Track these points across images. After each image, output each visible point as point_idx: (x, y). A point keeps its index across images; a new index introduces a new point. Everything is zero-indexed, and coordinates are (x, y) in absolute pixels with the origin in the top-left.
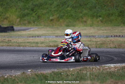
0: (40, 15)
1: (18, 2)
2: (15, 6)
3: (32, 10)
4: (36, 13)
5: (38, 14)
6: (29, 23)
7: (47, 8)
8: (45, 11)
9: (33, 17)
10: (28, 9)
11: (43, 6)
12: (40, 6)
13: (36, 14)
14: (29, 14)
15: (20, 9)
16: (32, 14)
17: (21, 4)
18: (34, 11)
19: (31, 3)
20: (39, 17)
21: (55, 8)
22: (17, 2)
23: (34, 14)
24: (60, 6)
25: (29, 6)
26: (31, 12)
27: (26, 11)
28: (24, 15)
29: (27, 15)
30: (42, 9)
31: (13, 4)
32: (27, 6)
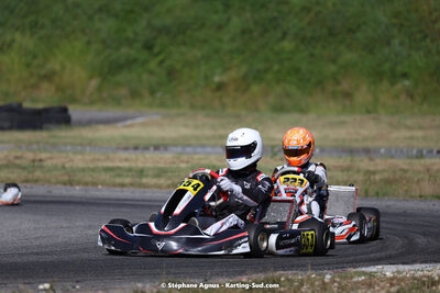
0: (178, 66)
1: (96, 17)
2: (83, 31)
3: (148, 47)
4: (160, 58)
5: (168, 63)
7: (205, 41)
8: (197, 53)
9: (151, 73)
10: (130, 42)
11: (189, 33)
12: (179, 32)
13: (162, 62)
14: (135, 60)
15: (103, 41)
16: (145, 62)
17: (106, 25)
18: (156, 50)
19: (144, 23)
20: (171, 73)
21: (233, 40)
22: (91, 18)
23: (153, 64)
24: (255, 34)
25: (136, 34)
26: (144, 55)
27: (124, 50)
28: (118, 67)
29: (129, 64)
30: (184, 43)
31: (75, 22)
32: (130, 34)
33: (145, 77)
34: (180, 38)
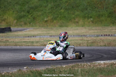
0: (36, 17)
1: (15, 5)
2: (12, 9)
3: (28, 12)
5: (33, 16)
6: (25, 24)
7: (42, 10)
8: (40, 13)
9: (29, 18)
10: (24, 11)
11: (38, 8)
12: (35, 8)
13: (32, 16)
14: (25, 15)
15: (17, 11)
16: (28, 16)
17: (18, 7)
18: (30, 13)
19: (27, 6)
20: (34, 18)
21: (49, 10)
22: (14, 5)
23: (29, 16)
24: (54, 8)
25: (25, 9)
26: (27, 14)
27: (22, 13)
28: (21, 17)
29: (24, 16)
30: (37, 11)
31: (10, 7)
33: (28, 19)
34: (36, 10)
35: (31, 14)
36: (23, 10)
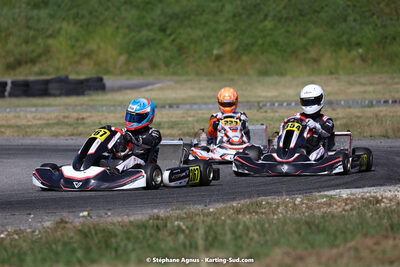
0: (186, 44)
1: (123, 8)
2: (113, 19)
3: (163, 30)
4: (172, 37)
5: (178, 41)
6: (154, 66)
7: (206, 24)
8: (198, 33)
9: (166, 49)
10: (149, 26)
11: (193, 17)
12: (184, 17)
13: (173, 41)
14: (153, 40)
15: (129, 26)
16: (161, 41)
17: (130, 15)
18: (168, 32)
19: (159, 12)
20: (181, 49)
21: (227, 21)
22: (119, 9)
23: (166, 43)
24: (244, 16)
25: (153, 20)
26: (160, 36)
27: (145, 34)
28: (140, 46)
29: (149, 43)
30: (190, 26)
31: (107, 13)
32: (149, 21)
33: (161, 52)
34: (186, 22)
35: (170, 35)
36: (147, 24)
